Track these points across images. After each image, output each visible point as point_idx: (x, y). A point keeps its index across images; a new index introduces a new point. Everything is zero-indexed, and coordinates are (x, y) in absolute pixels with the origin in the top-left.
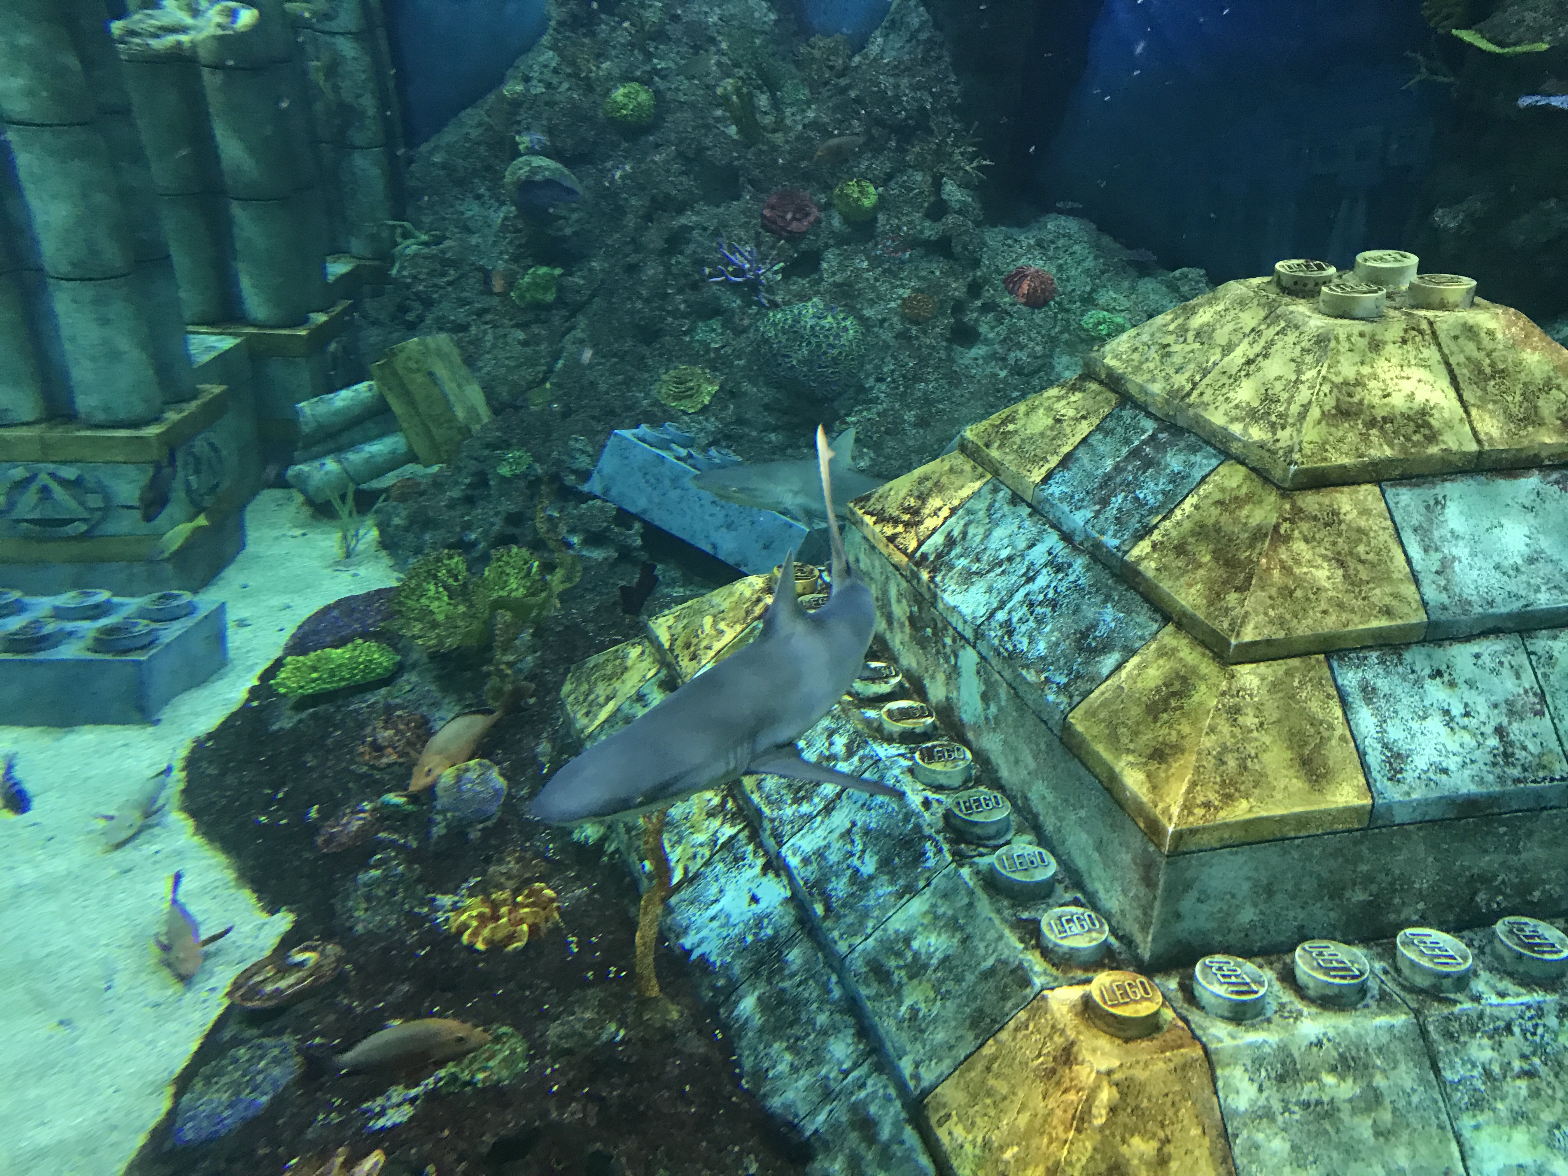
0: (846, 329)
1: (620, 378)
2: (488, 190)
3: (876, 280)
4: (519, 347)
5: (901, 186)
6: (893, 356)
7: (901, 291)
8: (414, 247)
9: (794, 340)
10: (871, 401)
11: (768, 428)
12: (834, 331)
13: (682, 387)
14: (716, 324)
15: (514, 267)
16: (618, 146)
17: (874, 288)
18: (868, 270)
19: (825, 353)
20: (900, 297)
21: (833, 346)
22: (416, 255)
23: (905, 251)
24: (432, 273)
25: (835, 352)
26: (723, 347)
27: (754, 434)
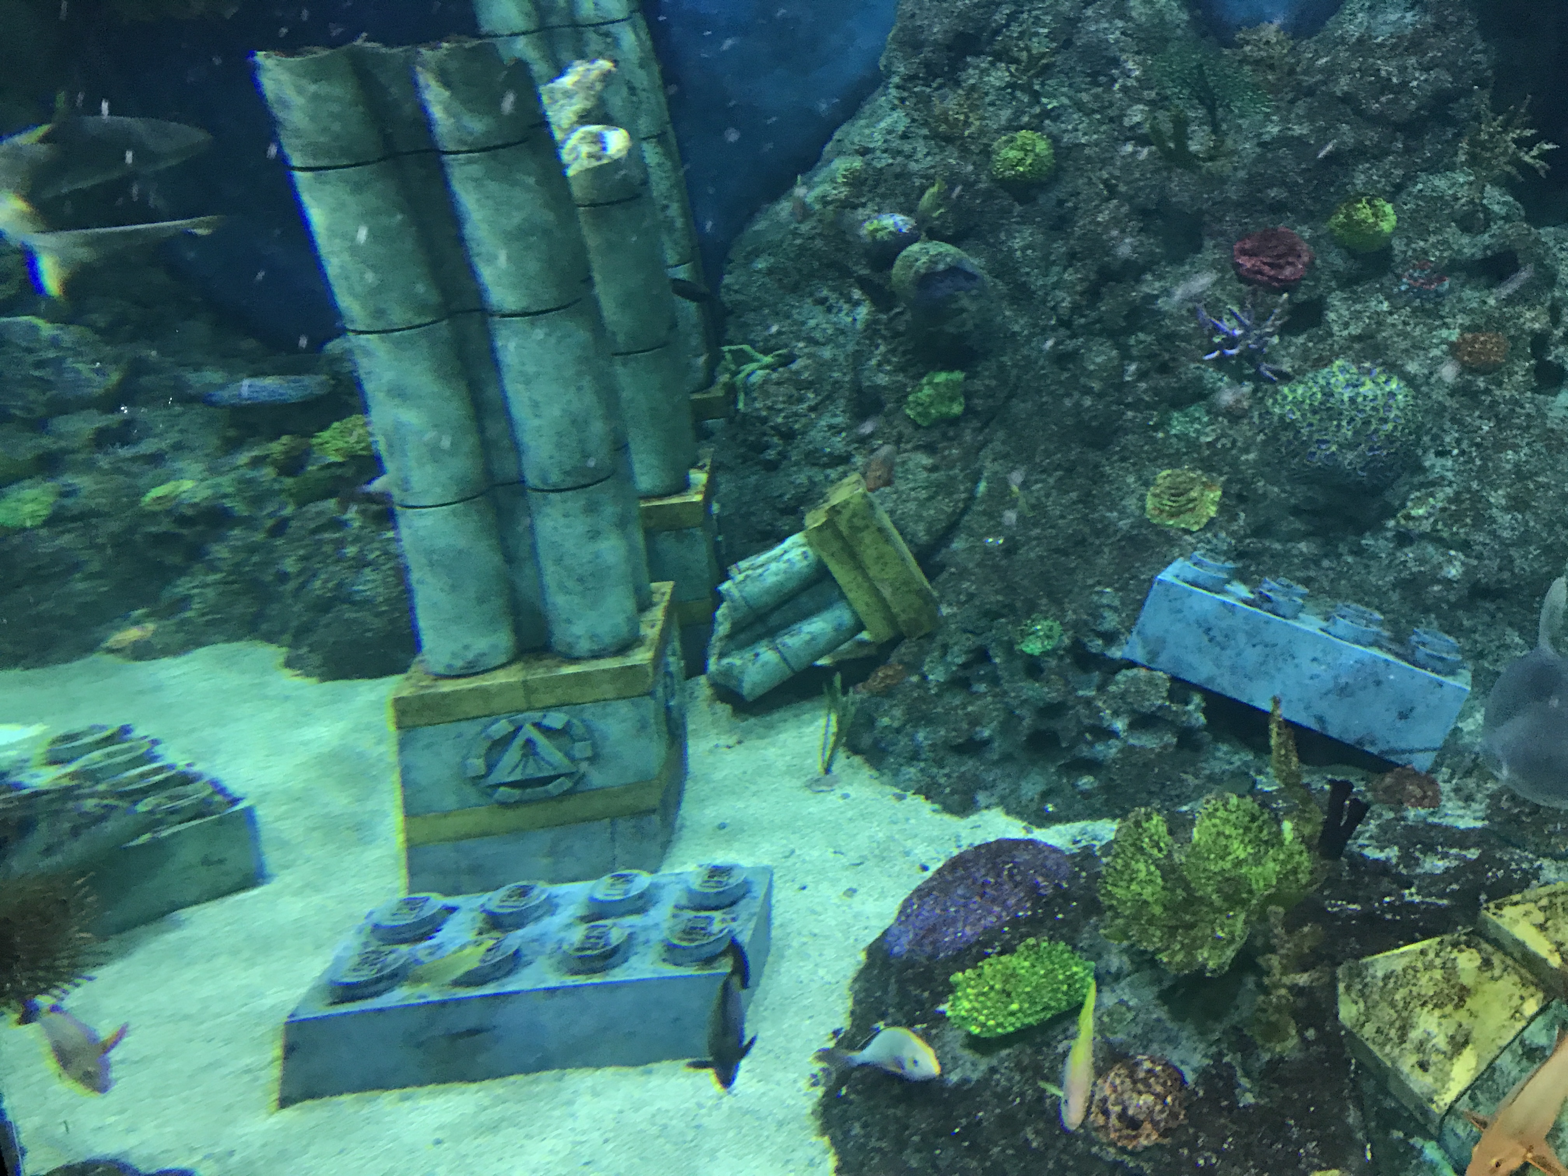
0: (1392, 395)
1: (1074, 495)
2: (833, 289)
3: (1405, 323)
4: (925, 474)
5: (1416, 197)
6: (1453, 420)
7: (1444, 333)
8: (761, 373)
9: (1331, 419)
10: (1433, 484)
11: (1294, 536)
12: (1380, 402)
13: (1183, 500)
14: (1198, 411)
15: (900, 377)
16: (1011, 212)
17: (1405, 335)
18: (1391, 313)
19: (1376, 431)
20: (1444, 341)
21: (1385, 421)
22: (766, 381)
23: (1441, 280)
24: (791, 400)
25: (1389, 426)
26: (1217, 439)
27: (1277, 546)
